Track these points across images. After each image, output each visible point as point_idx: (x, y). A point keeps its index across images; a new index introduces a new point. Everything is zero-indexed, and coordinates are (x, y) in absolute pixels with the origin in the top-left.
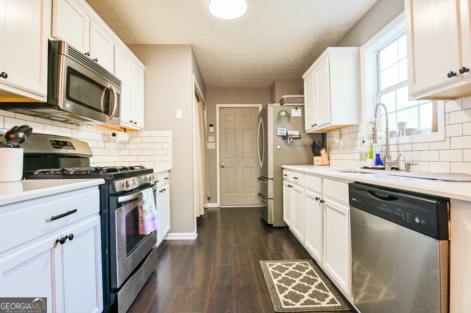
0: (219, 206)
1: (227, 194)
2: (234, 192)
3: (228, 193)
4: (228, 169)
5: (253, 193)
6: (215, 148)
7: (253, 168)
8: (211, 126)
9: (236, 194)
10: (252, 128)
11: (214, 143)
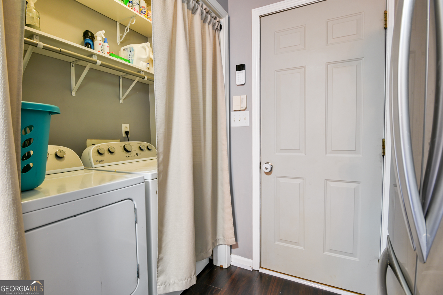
0: (257, 267)
1: (277, 243)
2: (297, 244)
3: (281, 240)
4: (282, 180)
5: (356, 259)
6: (248, 125)
7: (359, 182)
8: (240, 68)
9: (301, 248)
10: (360, 59)
11: (247, 112)
